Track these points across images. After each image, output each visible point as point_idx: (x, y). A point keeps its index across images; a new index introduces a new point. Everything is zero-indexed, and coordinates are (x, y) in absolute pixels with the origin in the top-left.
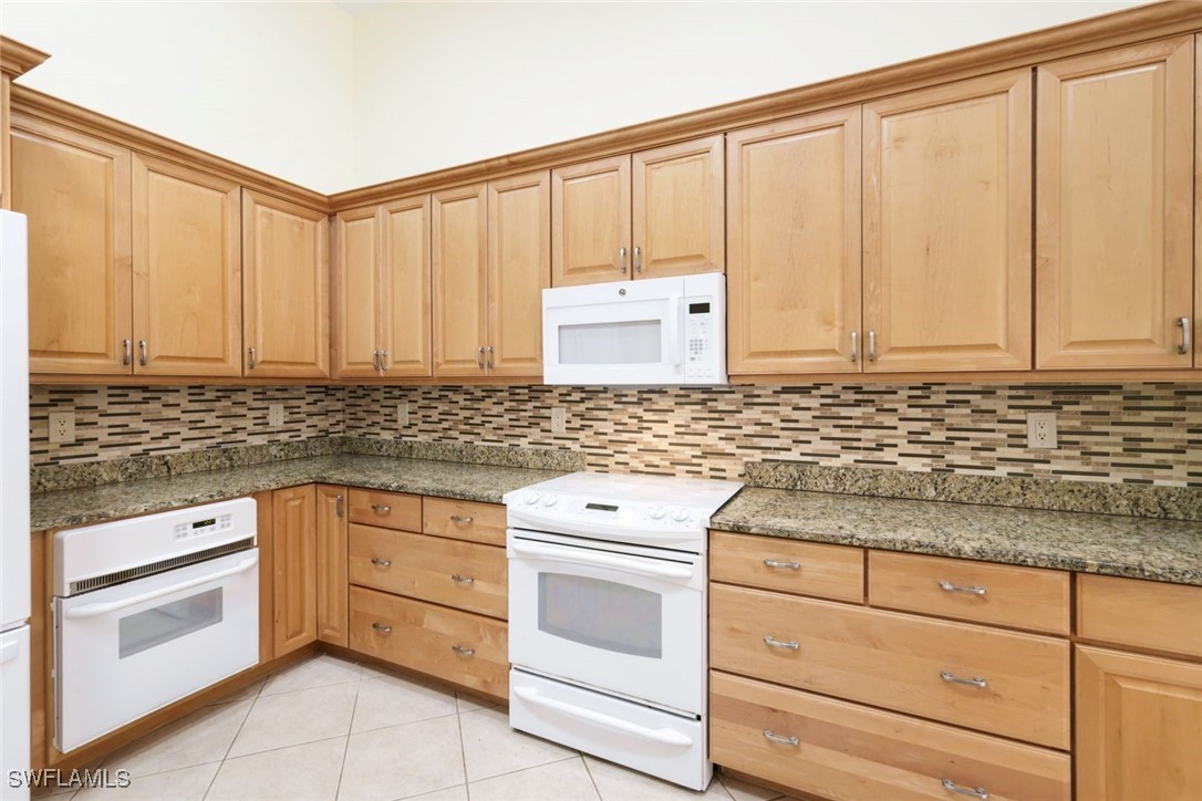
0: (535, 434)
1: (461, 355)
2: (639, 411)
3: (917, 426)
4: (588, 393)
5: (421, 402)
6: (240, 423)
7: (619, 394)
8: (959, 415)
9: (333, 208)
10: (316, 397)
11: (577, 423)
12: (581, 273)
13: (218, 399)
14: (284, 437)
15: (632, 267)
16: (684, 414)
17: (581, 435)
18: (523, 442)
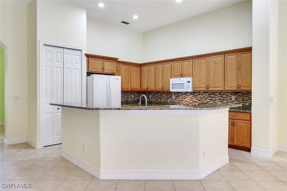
0: (170, 99)
1: (159, 87)
2: (185, 96)
3: (220, 97)
4: (178, 93)
5: (153, 94)
6: (129, 97)
7: (182, 93)
8: (224, 96)
9: (141, 65)
10: (137, 94)
11: (176, 97)
12: (175, 76)
13: (126, 94)
14: (133, 100)
15: (182, 76)
16: (191, 96)
17: (177, 99)
18: (169, 101)
